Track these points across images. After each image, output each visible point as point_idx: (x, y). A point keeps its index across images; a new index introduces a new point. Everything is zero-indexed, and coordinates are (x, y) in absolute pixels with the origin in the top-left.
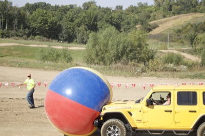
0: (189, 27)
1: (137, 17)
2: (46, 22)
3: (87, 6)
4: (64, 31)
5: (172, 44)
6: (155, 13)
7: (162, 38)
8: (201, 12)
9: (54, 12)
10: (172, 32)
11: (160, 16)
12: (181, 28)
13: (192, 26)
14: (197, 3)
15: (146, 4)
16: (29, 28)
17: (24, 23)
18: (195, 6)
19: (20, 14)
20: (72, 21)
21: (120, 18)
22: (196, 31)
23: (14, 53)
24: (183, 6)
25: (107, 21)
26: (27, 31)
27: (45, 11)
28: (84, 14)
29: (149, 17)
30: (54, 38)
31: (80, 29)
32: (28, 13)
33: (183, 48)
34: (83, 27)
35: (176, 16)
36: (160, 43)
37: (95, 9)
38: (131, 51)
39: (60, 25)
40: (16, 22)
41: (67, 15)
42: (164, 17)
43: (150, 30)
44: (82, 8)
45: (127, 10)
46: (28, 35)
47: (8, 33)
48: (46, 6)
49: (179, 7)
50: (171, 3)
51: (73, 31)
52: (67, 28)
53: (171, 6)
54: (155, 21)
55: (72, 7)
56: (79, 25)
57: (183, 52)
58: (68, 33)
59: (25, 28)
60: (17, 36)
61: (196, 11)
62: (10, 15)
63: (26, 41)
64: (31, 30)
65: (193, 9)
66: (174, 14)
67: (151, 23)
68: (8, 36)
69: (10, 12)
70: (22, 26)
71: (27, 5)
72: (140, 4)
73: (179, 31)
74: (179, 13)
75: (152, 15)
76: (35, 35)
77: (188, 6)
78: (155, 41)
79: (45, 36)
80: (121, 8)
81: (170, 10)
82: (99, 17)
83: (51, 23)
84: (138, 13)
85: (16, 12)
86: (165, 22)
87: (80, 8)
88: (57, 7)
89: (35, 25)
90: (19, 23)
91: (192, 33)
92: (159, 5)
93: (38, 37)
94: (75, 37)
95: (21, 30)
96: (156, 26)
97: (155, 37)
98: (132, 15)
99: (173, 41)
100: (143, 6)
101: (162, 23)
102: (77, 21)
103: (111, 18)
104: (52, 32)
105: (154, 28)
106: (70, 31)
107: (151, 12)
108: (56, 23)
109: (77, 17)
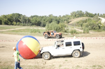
0: (81, 21)
1: (65, 19)
2: (36, 21)
3: (50, 16)
4: (42, 24)
5: (76, 27)
6: (71, 17)
7: (73, 25)
8: (85, 17)
9: (39, 18)
10: (76, 23)
11: (73, 18)
12: (78, 22)
13: (82, 21)
14: (84, 14)
15: (68, 15)
16: (31, 23)
17: (30, 21)
18: (83, 15)
19: (29, 19)
20: (45, 20)
21: (60, 19)
22: (83, 22)
23: (25, 31)
24: (79, 15)
25: (55, 20)
26: (31, 24)
27: (36, 18)
28: (48, 18)
29: (69, 19)
30: (39, 26)
31: (47, 23)
32: (31, 18)
33: (79, 28)
34: (48, 22)
35: (77, 18)
36: (72, 26)
37: (52, 17)
38: (59, 29)
39: (41, 22)
40: (27, 21)
41: (43, 19)
42: (74, 18)
43: (69, 23)
44: (48, 16)
45: (62, 17)
46: (31, 25)
47: (25, 25)
48: (37, 16)
49: (78, 15)
50: (76, 14)
51: (45, 23)
52: (43, 23)
53: (76, 15)
54: (71, 20)
55: (45, 16)
56: (47, 22)
57: (79, 29)
58: (44, 24)
59: (30, 23)
60: (28, 25)
61: (83, 16)
62: (25, 19)
63: (30, 27)
64: (32, 24)
65: (82, 16)
66: (77, 17)
67: (70, 20)
68: (25, 26)
69: (26, 18)
70: (29, 23)
71: (31, 16)
72: (66, 15)
73: (78, 23)
74: (78, 17)
75: (70, 18)
76: (33, 25)
77: (81, 15)
78: (71, 26)
79: (36, 25)
80: (61, 16)
81: (76, 16)
82: (53, 19)
83: (38, 21)
84: (65, 17)
85: (27, 18)
86: (74, 20)
87: (48, 17)
88: (40, 16)
89: (33, 22)
90: (28, 21)
91: (81, 23)
92: (72, 15)
93: (34, 25)
94: (46, 25)
95: (29, 24)
96: (71, 21)
97: (70, 25)
98: (64, 18)
99: (76, 26)
100: (67, 15)
101: (73, 20)
102: (46, 20)
103: (57, 19)
104: (39, 24)
105: (70, 22)
106: (44, 23)
107: (70, 17)
108: (40, 21)
109: (46, 19)
